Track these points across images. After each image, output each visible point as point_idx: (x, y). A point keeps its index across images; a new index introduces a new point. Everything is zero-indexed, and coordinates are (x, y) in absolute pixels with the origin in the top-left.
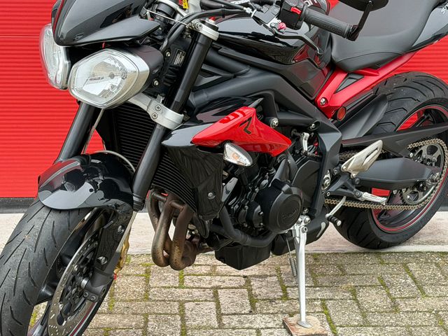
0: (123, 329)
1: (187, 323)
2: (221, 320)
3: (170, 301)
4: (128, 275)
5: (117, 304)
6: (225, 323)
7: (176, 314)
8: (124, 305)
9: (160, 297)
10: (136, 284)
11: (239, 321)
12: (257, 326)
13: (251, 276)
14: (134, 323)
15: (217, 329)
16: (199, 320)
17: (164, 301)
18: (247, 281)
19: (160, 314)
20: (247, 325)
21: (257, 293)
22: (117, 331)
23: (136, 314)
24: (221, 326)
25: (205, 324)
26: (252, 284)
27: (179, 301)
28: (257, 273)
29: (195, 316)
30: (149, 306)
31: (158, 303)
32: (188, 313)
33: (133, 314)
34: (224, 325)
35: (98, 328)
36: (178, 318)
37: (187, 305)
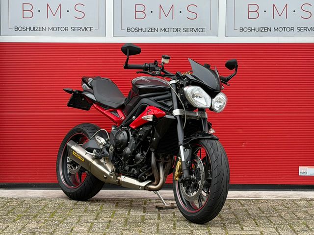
5: (118, 207)
8: (122, 207)
19: (136, 209)
33: (125, 209)
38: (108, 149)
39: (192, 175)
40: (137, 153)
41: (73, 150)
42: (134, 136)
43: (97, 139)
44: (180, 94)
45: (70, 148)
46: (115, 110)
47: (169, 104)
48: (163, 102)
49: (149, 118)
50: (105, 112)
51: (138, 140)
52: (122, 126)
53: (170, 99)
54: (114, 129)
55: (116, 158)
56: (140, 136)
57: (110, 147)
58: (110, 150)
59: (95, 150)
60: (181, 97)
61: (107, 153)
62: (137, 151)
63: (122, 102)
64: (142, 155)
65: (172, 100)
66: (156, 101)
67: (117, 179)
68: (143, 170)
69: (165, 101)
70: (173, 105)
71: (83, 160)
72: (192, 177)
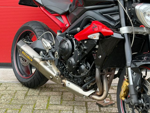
0: (65, 111)
1: (88, 109)
2: (100, 109)
3: (82, 101)
4: (67, 92)
5: (63, 102)
6: (102, 110)
7: (84, 106)
8: (66, 102)
9: (79, 100)
10: (70, 95)
11: (107, 110)
12: (113, 112)
13: (111, 93)
14: (69, 109)
15: (99, 112)
16: (92, 109)
17: (80, 101)
18: (109, 95)
19: (79, 106)
20: (110, 111)
21: (113, 100)
22: (63, 111)
23: (70, 106)
24: (100, 111)
25: (94, 110)
26: (111, 96)
27: (85, 101)
28: (113, 93)
29: (91, 107)
30: (75, 103)
31: (78, 102)
32: (88, 106)
33: (69, 105)
34: (101, 111)
35: (57, 110)
36: (85, 107)
37: (88, 103)
38: (53, 54)
39: (141, 100)
40: (81, 65)
41: (22, 50)
42: (79, 47)
43: (43, 42)
44: (128, 9)
45: (20, 48)
46: (60, 15)
47: (116, 18)
48: (109, 16)
49: (96, 37)
50: (50, 16)
51: (83, 53)
52: (66, 33)
53: (117, 12)
54: (59, 35)
55: (61, 64)
56: (85, 50)
57: (55, 52)
58: (55, 56)
59: (42, 52)
60: (130, 12)
61: (53, 57)
62: (81, 62)
63: (66, 8)
64: (86, 68)
65: (119, 14)
66: (102, 14)
67: (62, 82)
68: (87, 81)
69: (111, 15)
70: (119, 20)
71: (32, 60)
72: (140, 101)
